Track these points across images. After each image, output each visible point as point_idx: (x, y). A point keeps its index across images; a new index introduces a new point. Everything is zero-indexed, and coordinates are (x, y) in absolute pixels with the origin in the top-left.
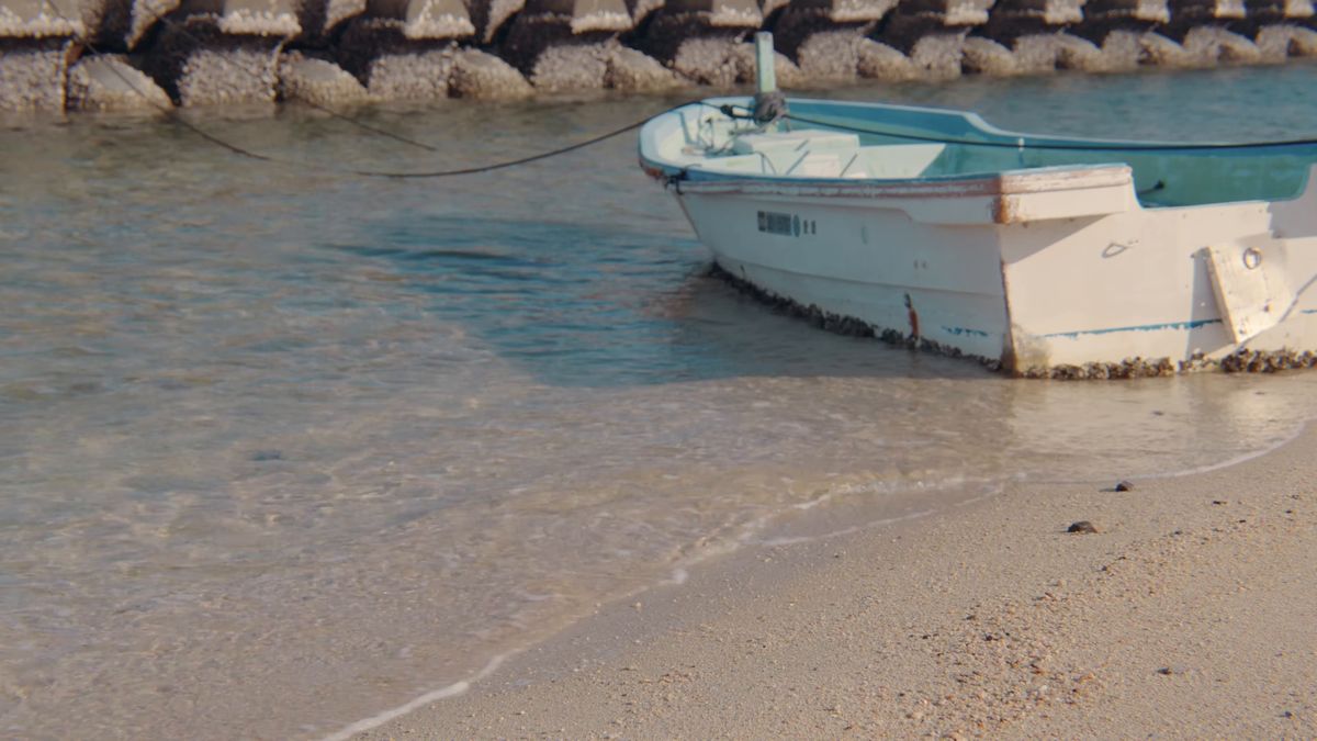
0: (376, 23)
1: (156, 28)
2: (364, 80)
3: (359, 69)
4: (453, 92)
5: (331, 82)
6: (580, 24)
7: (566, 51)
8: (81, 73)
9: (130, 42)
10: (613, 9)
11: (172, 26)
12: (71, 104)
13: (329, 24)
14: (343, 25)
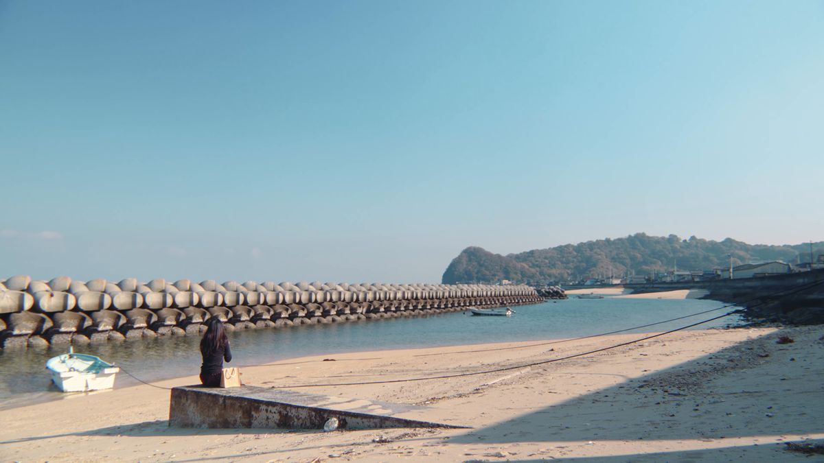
0: (93, 328)
1: (47, 330)
2: (89, 338)
3: (89, 336)
4: (109, 339)
5: (83, 339)
6: (135, 326)
7: (133, 330)
8: (31, 340)
9: (42, 333)
10: (143, 323)
11: (50, 331)
12: (28, 346)
13: (85, 326)
14: (87, 327)
